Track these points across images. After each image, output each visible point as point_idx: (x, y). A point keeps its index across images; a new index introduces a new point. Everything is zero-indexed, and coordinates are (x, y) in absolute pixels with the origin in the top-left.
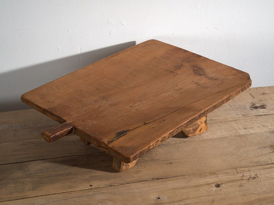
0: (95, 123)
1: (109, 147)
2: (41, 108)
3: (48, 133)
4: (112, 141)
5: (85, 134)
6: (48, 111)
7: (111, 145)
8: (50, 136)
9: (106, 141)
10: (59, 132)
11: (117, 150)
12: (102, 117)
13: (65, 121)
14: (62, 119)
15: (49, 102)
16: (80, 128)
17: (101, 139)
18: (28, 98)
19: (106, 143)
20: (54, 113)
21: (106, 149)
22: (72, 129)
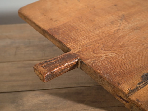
0: (111, 55)
1: (132, 101)
2: (40, 28)
3: (41, 69)
4: (135, 90)
5: (95, 73)
6: (48, 33)
7: (133, 97)
8: (45, 73)
9: (126, 88)
10: (57, 67)
11: (143, 106)
12: (121, 47)
13: (68, 50)
14: (65, 46)
15: (51, 19)
16: (89, 62)
17: (119, 84)
18: (26, 13)
19: (127, 92)
20: (56, 36)
21: (126, 101)
22: (77, 63)
